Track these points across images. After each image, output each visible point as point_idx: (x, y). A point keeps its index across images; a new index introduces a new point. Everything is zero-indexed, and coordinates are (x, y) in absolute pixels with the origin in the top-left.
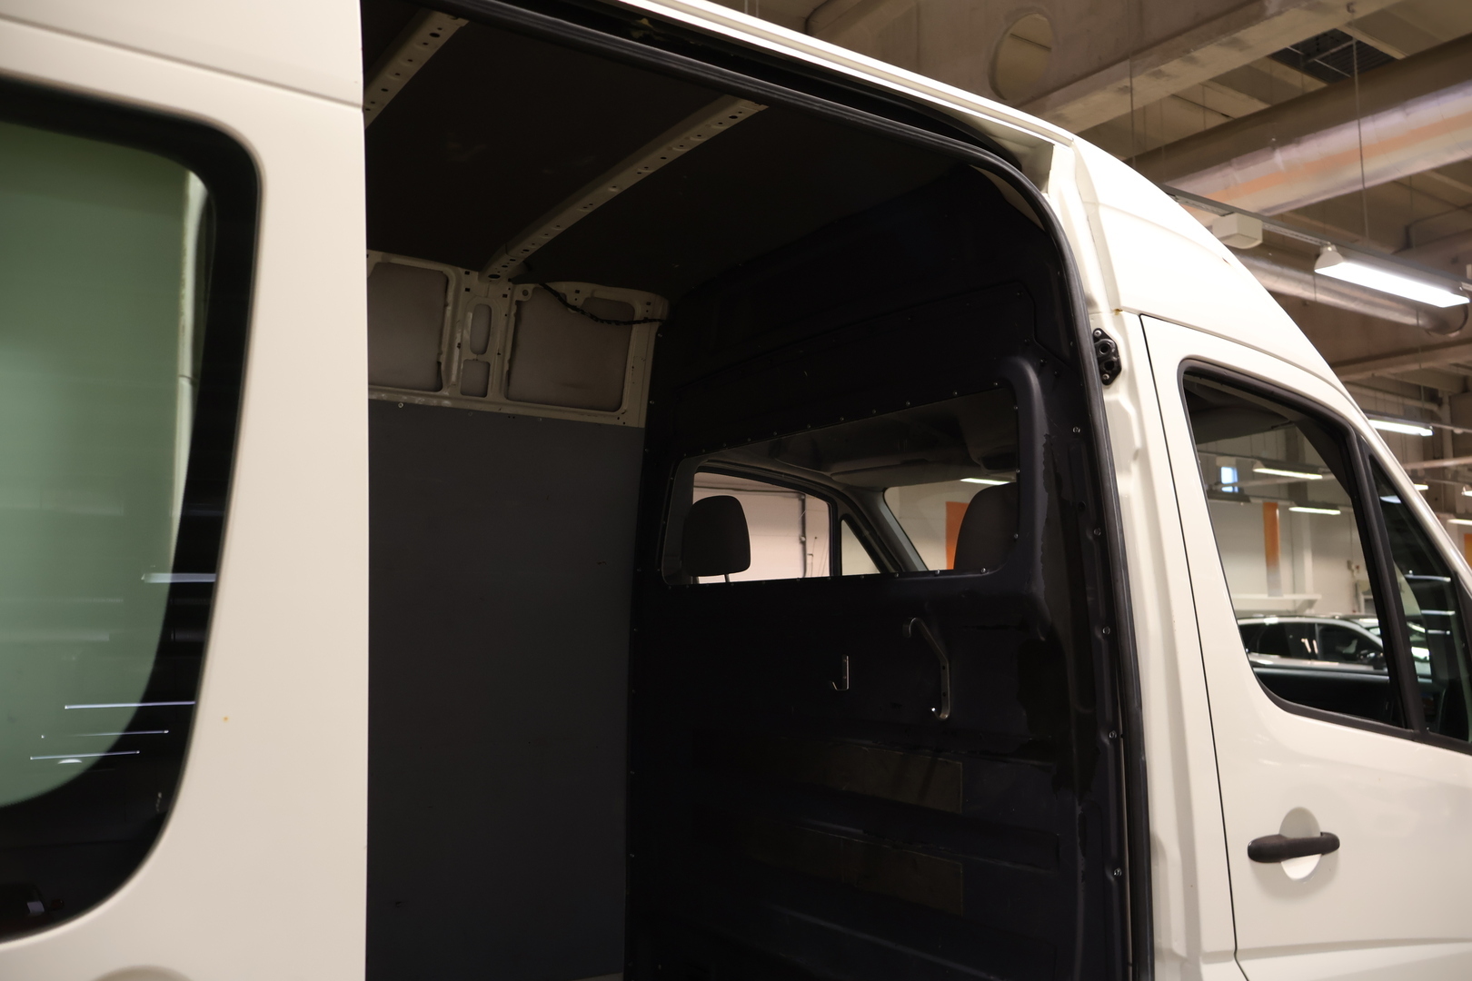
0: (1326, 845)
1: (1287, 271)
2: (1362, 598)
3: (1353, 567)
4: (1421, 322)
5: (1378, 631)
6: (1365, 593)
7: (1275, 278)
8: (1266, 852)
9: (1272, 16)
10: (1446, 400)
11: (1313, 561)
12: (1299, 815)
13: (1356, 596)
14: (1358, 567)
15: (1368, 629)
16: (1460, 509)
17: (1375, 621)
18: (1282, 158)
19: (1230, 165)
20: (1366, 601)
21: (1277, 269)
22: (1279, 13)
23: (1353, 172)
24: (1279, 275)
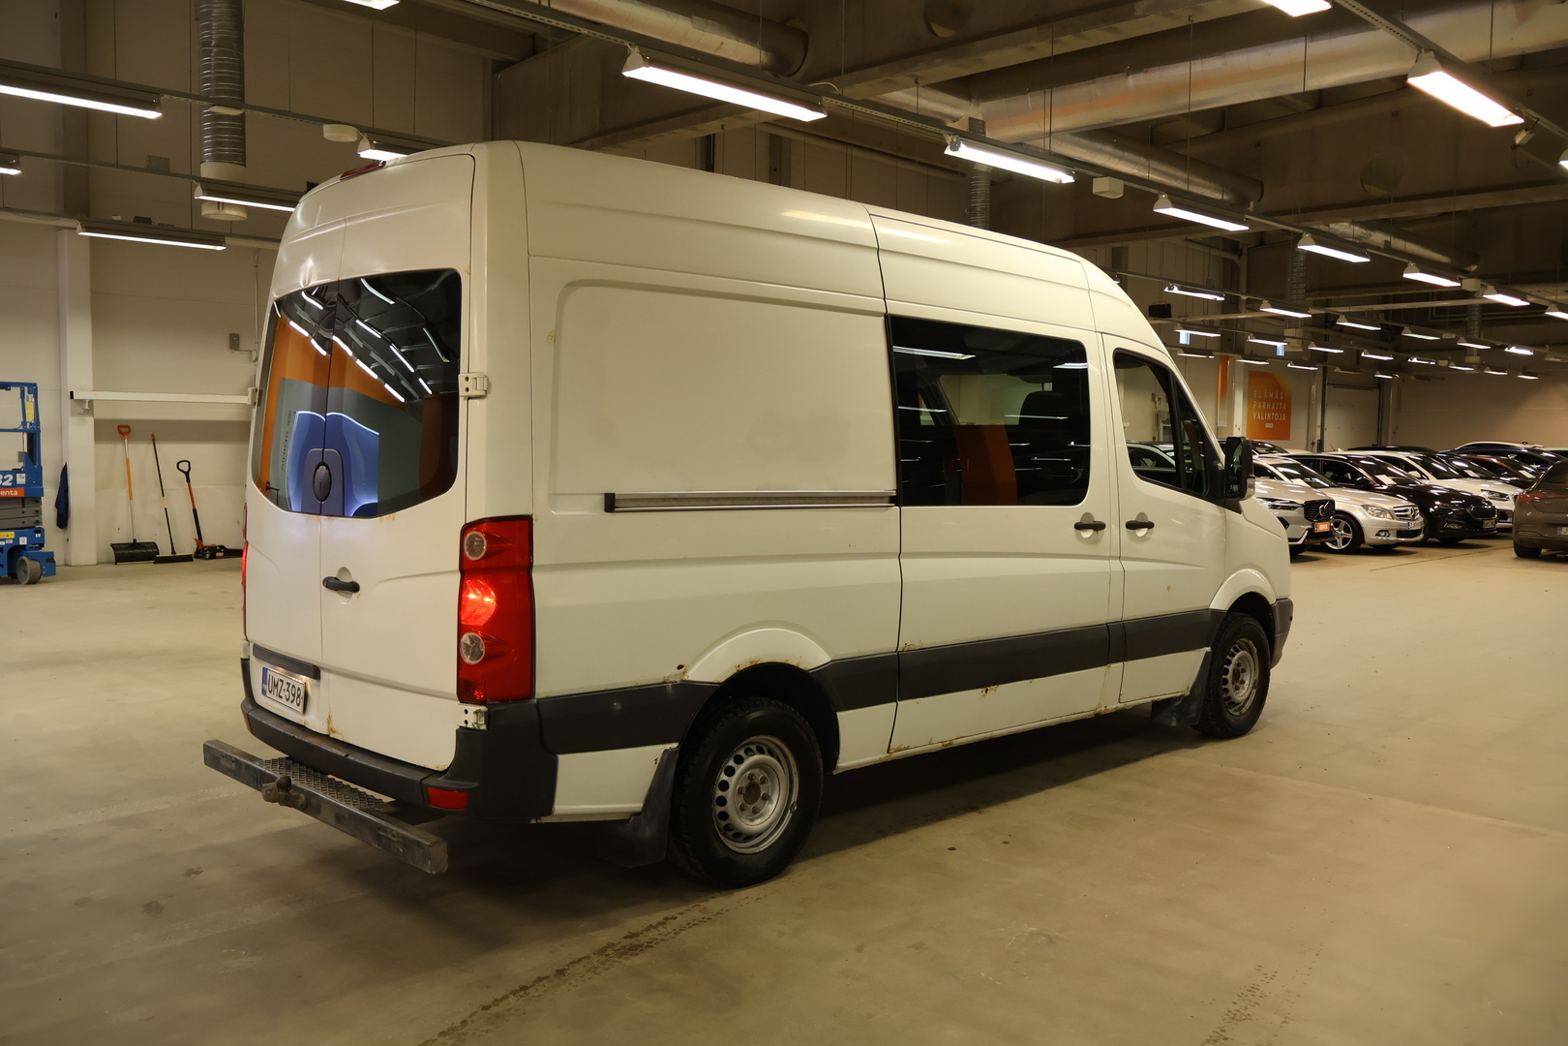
0: (1150, 525)
1: (1127, 155)
2: (1162, 425)
3: (1156, 399)
4: (1225, 198)
5: (1173, 454)
6: (1164, 422)
7: (1117, 161)
8: (1132, 526)
9: (1139, 17)
10: (1245, 251)
11: (1125, 388)
12: (1142, 514)
13: (1157, 424)
14: (1160, 399)
15: (1165, 452)
16: (1247, 351)
17: (1171, 447)
18: (1133, 81)
19: (1094, 83)
20: (1164, 428)
21: (1119, 152)
22: (1144, 16)
23: (1183, 100)
24: (1121, 158)
